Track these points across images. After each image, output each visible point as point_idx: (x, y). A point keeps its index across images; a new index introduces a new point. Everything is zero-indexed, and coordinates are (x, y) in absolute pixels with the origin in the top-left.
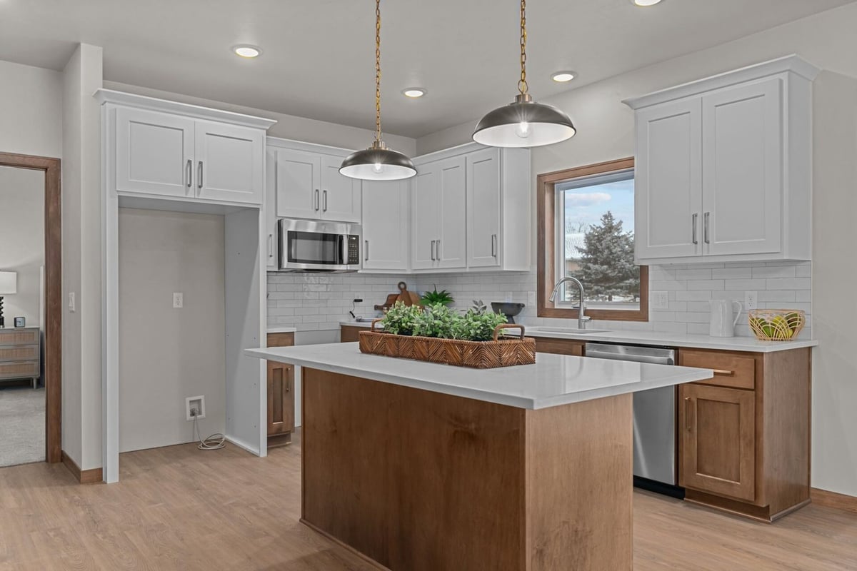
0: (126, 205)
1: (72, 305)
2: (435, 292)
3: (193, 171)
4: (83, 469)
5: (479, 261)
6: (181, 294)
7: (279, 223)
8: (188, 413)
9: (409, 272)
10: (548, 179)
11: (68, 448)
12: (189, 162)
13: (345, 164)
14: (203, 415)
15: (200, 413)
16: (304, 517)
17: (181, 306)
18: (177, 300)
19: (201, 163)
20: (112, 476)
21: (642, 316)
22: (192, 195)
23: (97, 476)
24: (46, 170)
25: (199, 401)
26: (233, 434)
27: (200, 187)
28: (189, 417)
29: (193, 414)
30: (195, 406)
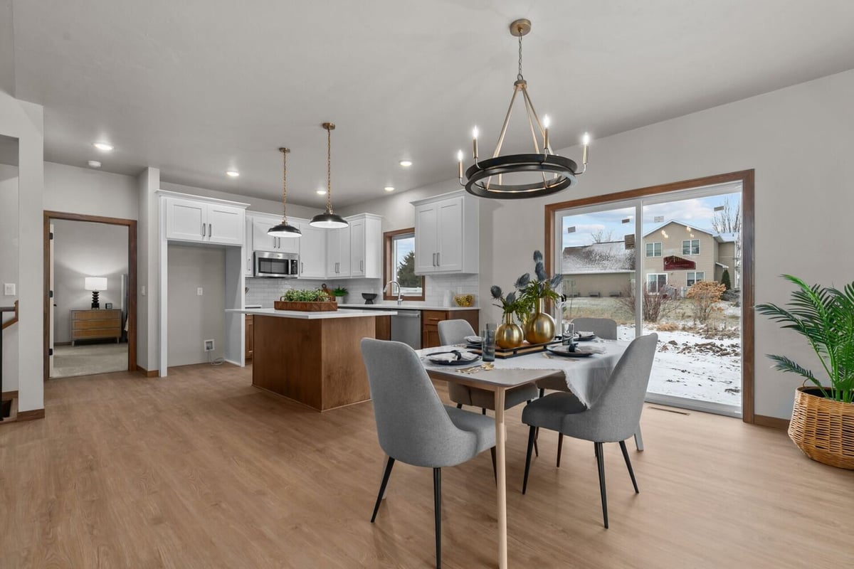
0: (172, 244)
1: (143, 292)
2: (339, 289)
3: (207, 228)
4: (149, 370)
5: (355, 273)
6: (201, 289)
7: (254, 253)
8: (205, 348)
9: (326, 279)
10: (388, 235)
11: (140, 364)
12: (204, 224)
13: (269, 231)
14: (214, 349)
15: (212, 348)
16: (253, 383)
17: (201, 294)
18: (200, 291)
19: (210, 225)
20: (164, 373)
21: (422, 298)
22: (206, 240)
23: (156, 374)
24: (129, 226)
25: (211, 342)
26: (229, 358)
27: (210, 236)
28: (206, 350)
29: (208, 348)
30: (209, 345)
